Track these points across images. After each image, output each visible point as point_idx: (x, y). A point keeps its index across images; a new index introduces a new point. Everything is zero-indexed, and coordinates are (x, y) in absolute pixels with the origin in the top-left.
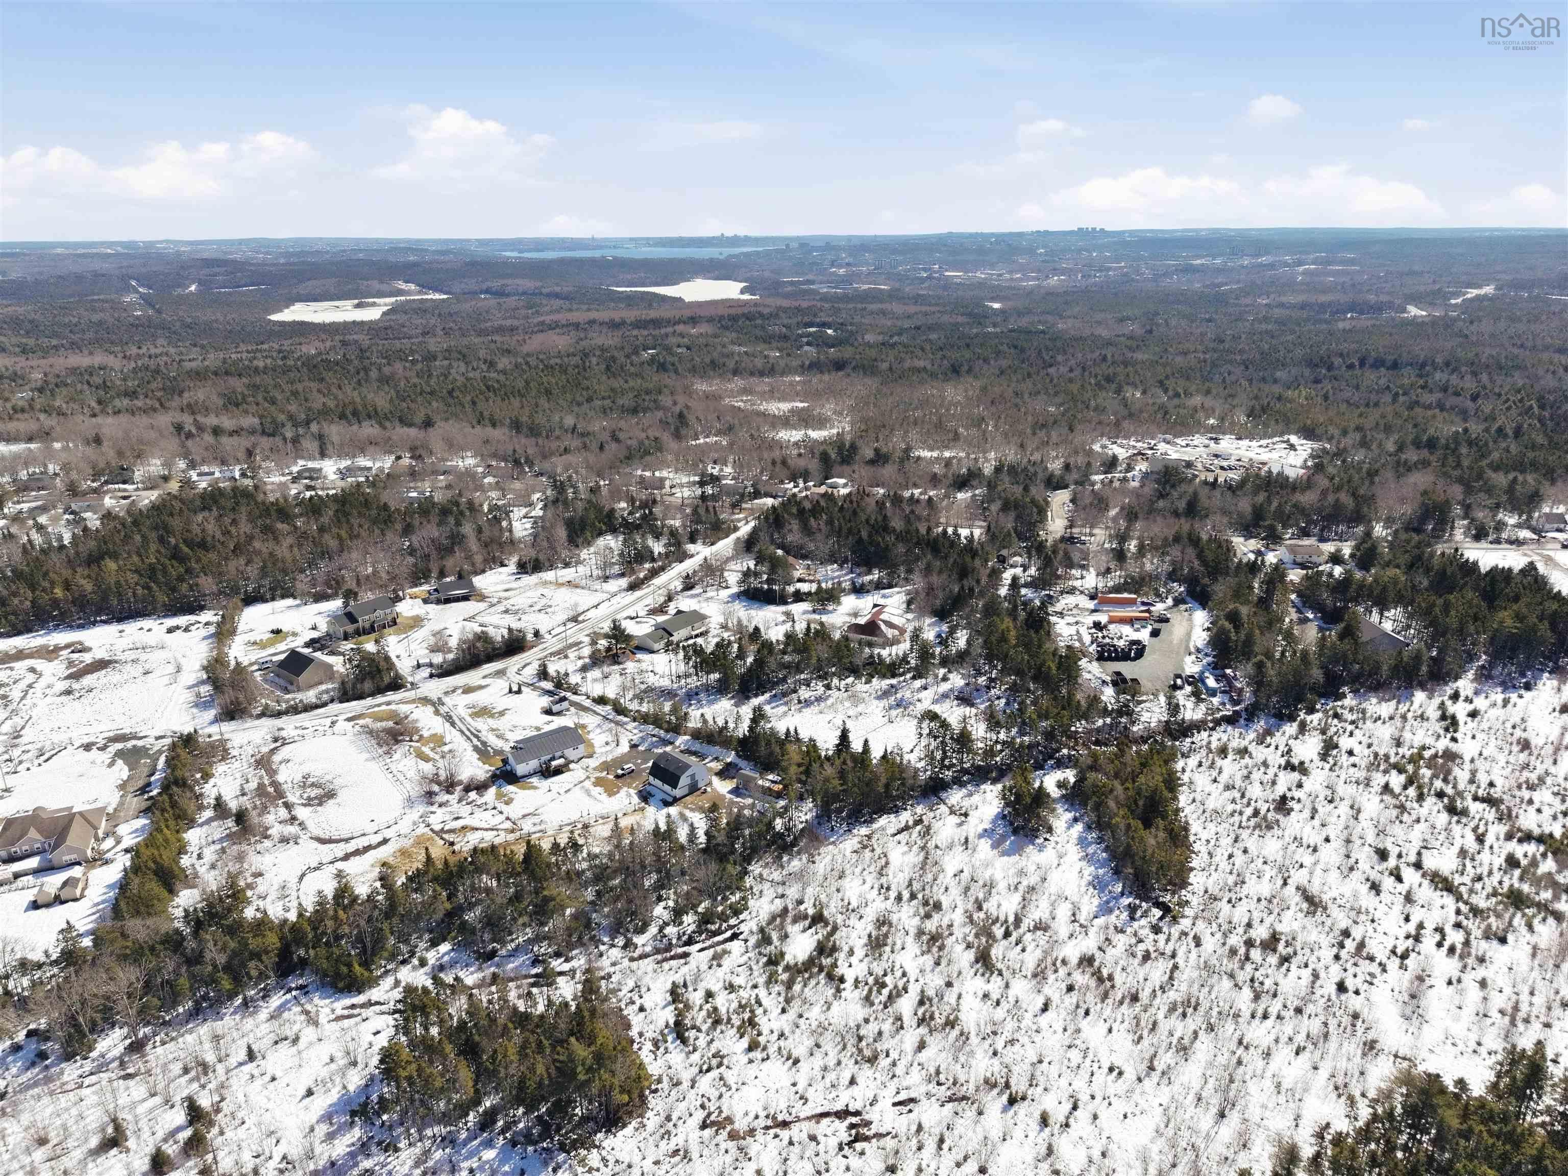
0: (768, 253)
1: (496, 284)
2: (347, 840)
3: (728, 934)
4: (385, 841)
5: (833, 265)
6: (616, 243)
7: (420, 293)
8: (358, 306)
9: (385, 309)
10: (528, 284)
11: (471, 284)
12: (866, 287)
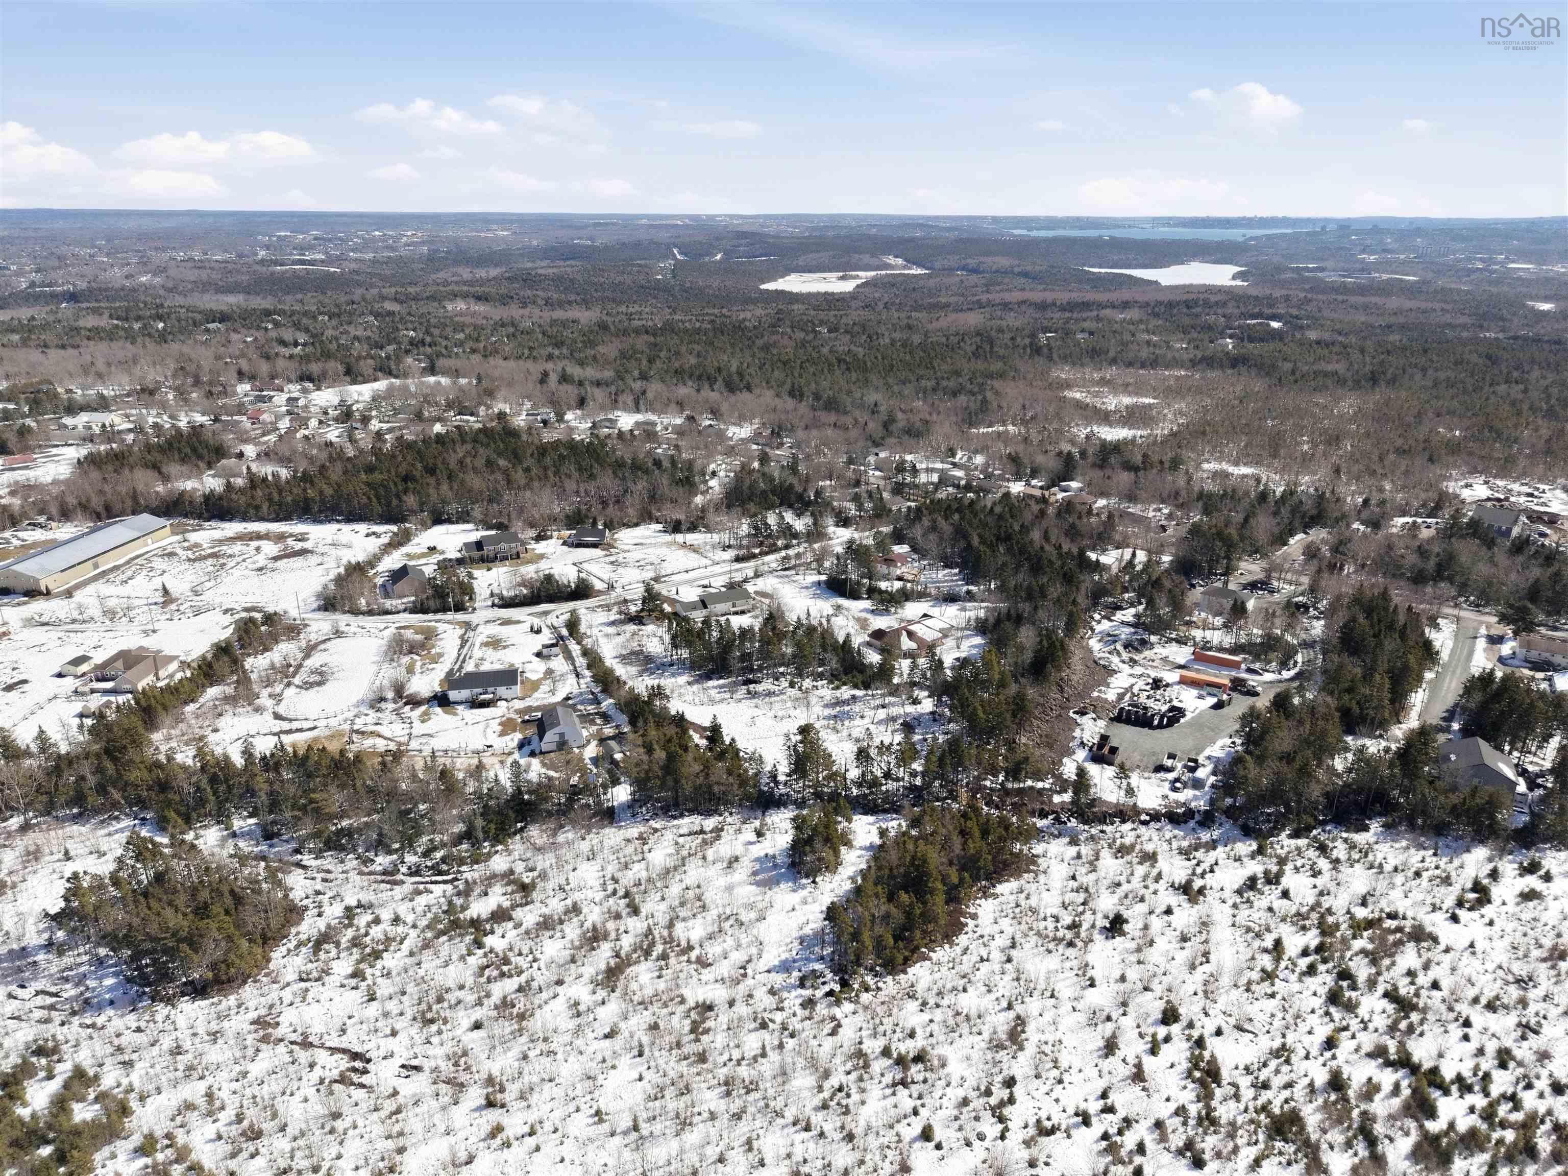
0: (1295, 237)
1: (972, 262)
2: (291, 720)
3: (450, 877)
4: (315, 728)
5: (1363, 251)
6: (1130, 223)
7: (904, 267)
8: (842, 278)
9: (859, 282)
10: (1003, 262)
11: (953, 261)
12: (1385, 276)
